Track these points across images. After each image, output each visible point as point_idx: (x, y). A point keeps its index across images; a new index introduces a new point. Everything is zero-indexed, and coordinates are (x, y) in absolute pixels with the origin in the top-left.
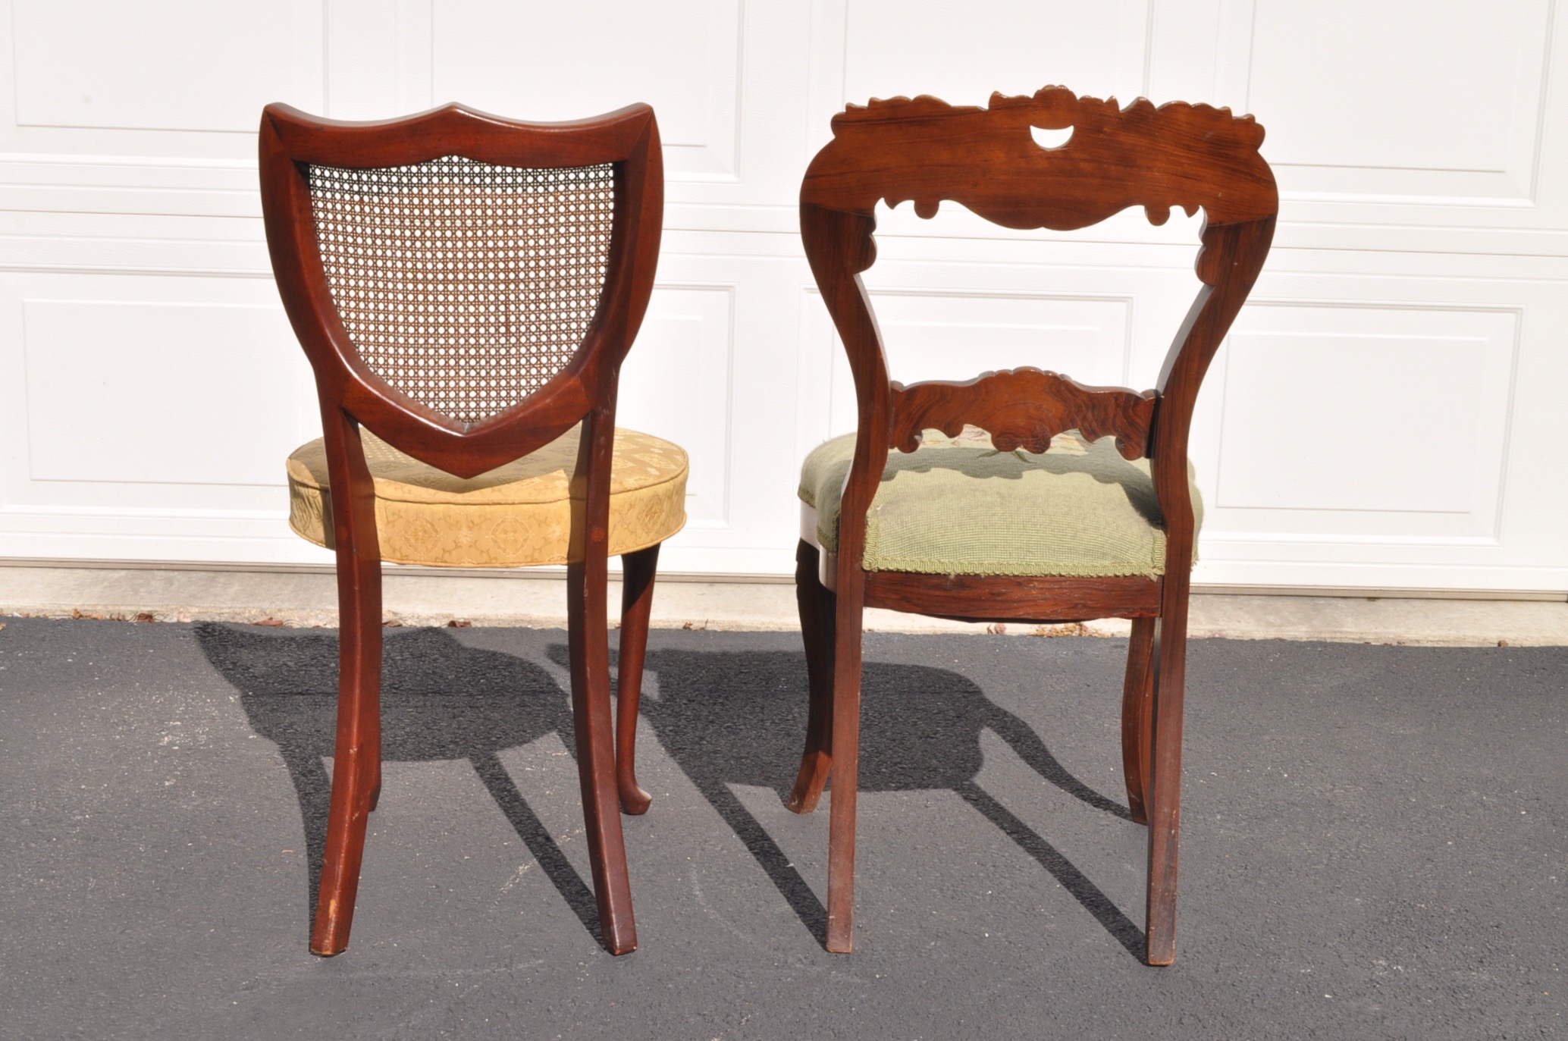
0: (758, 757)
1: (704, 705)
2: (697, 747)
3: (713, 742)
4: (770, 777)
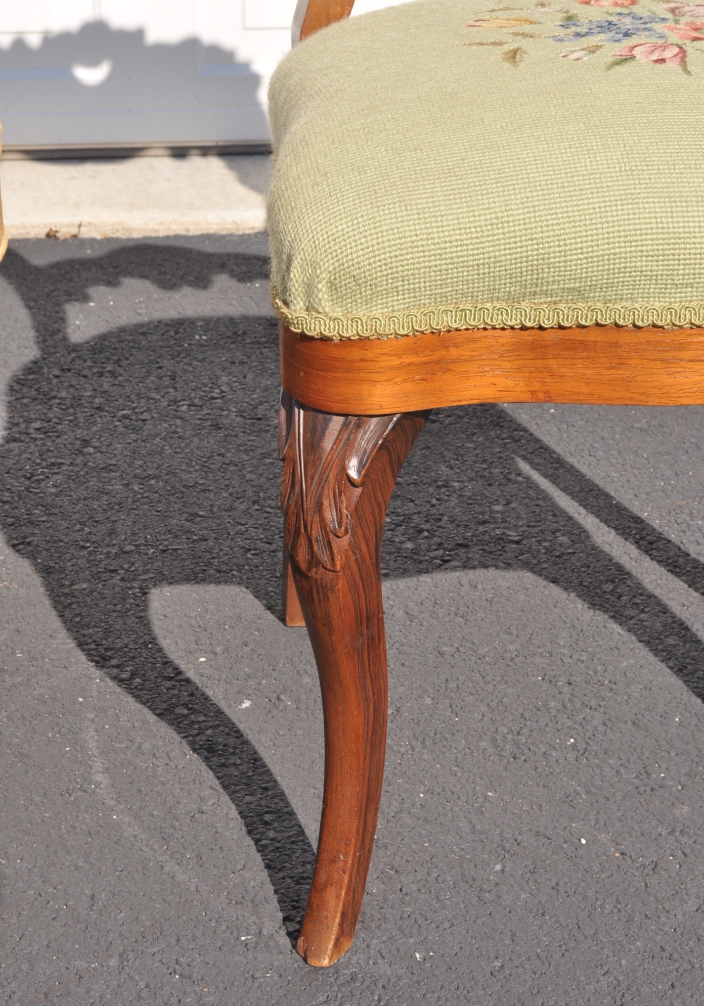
0: (174, 475)
1: (85, 377)
2: (80, 460)
3: (104, 449)
4: (196, 515)
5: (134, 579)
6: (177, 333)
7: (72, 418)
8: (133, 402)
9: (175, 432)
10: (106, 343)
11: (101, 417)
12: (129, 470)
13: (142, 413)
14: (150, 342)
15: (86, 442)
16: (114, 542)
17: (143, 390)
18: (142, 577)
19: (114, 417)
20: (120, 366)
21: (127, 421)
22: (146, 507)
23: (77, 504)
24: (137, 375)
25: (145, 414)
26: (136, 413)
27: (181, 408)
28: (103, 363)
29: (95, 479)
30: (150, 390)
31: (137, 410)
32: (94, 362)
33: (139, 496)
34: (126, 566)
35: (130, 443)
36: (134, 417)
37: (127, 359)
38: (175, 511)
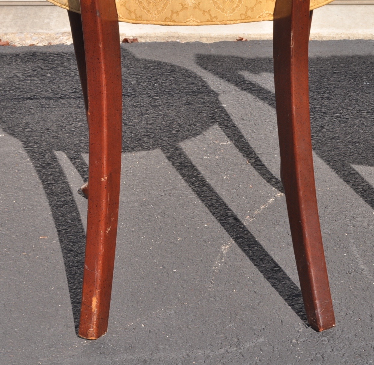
5: (358, 185)
6: (355, 81)
7: (313, 116)
8: (340, 111)
9: (363, 124)
10: (322, 85)
11: (326, 116)
12: (345, 139)
13: (345, 115)
14: (343, 85)
15: (322, 127)
16: (346, 169)
17: (344, 105)
18: (362, 184)
19: (332, 116)
20: (331, 95)
21: (339, 118)
22: (357, 155)
23: (325, 153)
24: (339, 99)
25: (347, 116)
26: (343, 115)
27: (363, 114)
28: (322, 93)
29: (330, 143)
30: (347, 105)
31: (343, 114)
32: (318, 93)
33: (352, 150)
34: (353, 179)
35: (343, 128)
36: (342, 117)
37: (333, 92)
38: (371, 157)
